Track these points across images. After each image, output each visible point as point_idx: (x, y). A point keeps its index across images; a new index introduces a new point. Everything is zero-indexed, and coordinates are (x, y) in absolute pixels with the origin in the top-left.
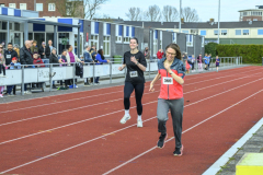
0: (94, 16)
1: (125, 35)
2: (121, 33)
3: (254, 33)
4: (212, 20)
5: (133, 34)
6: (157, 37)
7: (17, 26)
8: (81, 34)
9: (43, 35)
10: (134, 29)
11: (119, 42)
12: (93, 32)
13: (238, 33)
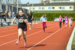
3: (46, 8)
4: (28, 3)
5: (2, 8)
6: (11, 9)
13: (39, 8)
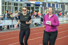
0: (47, 1)
1: (58, 8)
2: (57, 7)
7: (21, 5)
8: (43, 7)
9: (30, 8)
10: (61, 5)
11: (56, 10)
12: (47, 6)
